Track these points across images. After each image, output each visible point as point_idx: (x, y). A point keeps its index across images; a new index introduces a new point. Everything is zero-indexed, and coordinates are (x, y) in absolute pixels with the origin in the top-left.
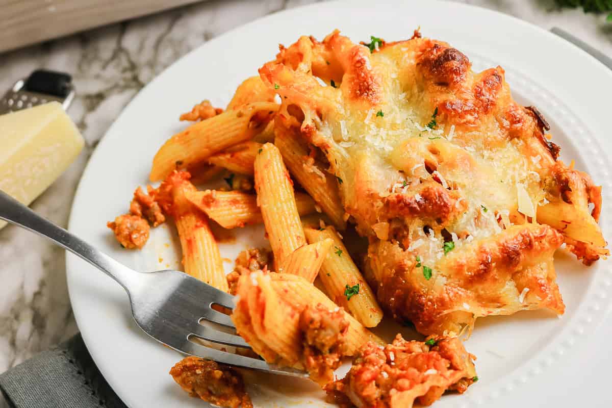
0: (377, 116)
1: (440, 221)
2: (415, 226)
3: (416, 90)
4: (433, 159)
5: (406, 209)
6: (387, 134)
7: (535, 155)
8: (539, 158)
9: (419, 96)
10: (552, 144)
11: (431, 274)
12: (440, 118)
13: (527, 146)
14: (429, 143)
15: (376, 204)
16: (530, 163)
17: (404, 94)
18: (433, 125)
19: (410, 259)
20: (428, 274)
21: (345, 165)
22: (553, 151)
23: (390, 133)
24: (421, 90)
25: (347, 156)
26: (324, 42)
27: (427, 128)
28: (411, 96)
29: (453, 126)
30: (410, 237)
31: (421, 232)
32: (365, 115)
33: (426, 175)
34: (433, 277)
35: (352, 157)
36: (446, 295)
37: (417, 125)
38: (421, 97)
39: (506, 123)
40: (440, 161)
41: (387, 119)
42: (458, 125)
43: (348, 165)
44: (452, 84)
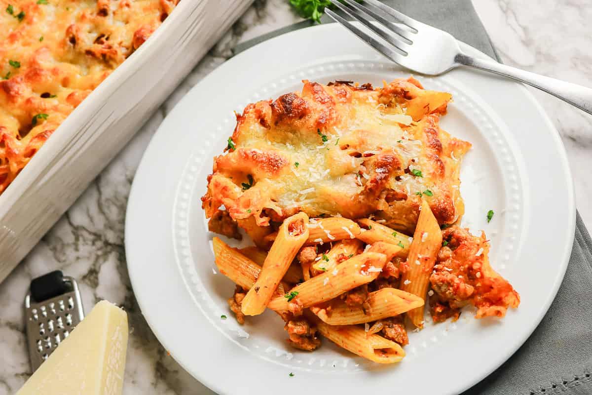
0: (297, 167)
1: (399, 168)
2: (393, 184)
3: (291, 135)
4: (351, 150)
5: (384, 181)
6: (314, 168)
7: (367, 98)
8: (370, 98)
9: (297, 136)
10: (363, 86)
11: (430, 192)
12: (323, 132)
13: (359, 99)
14: (338, 147)
15: (361, 200)
16: (370, 104)
17: (287, 144)
18: (325, 139)
19: (414, 199)
20: (429, 194)
21: (316, 205)
22: (368, 87)
23: (314, 166)
24: (294, 132)
25: (314, 200)
26: (214, 172)
27: (326, 143)
28: (292, 141)
29: (335, 127)
30: (398, 191)
31: (399, 183)
32: (293, 173)
33: (360, 160)
34: (432, 191)
35: (316, 197)
36: (445, 192)
37: (319, 147)
38: (299, 135)
39: (343, 99)
40: (355, 147)
41: (302, 162)
42: (335, 124)
43: (318, 204)
44: (308, 111)
